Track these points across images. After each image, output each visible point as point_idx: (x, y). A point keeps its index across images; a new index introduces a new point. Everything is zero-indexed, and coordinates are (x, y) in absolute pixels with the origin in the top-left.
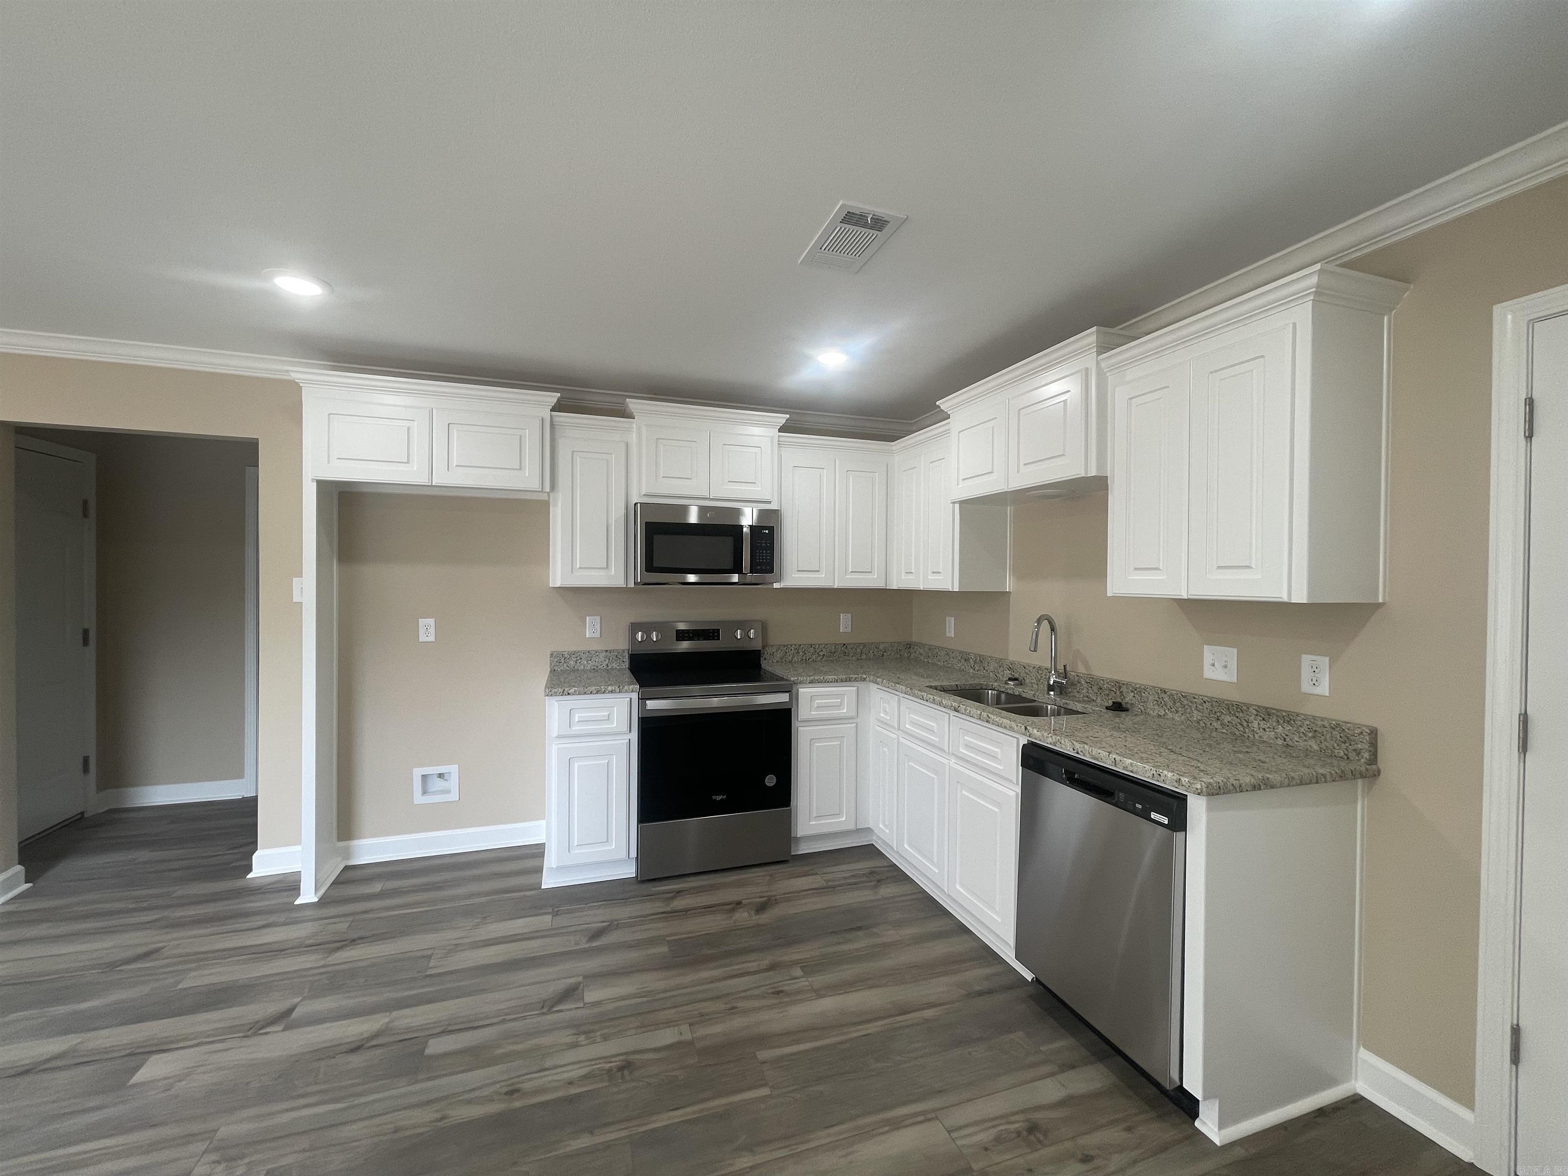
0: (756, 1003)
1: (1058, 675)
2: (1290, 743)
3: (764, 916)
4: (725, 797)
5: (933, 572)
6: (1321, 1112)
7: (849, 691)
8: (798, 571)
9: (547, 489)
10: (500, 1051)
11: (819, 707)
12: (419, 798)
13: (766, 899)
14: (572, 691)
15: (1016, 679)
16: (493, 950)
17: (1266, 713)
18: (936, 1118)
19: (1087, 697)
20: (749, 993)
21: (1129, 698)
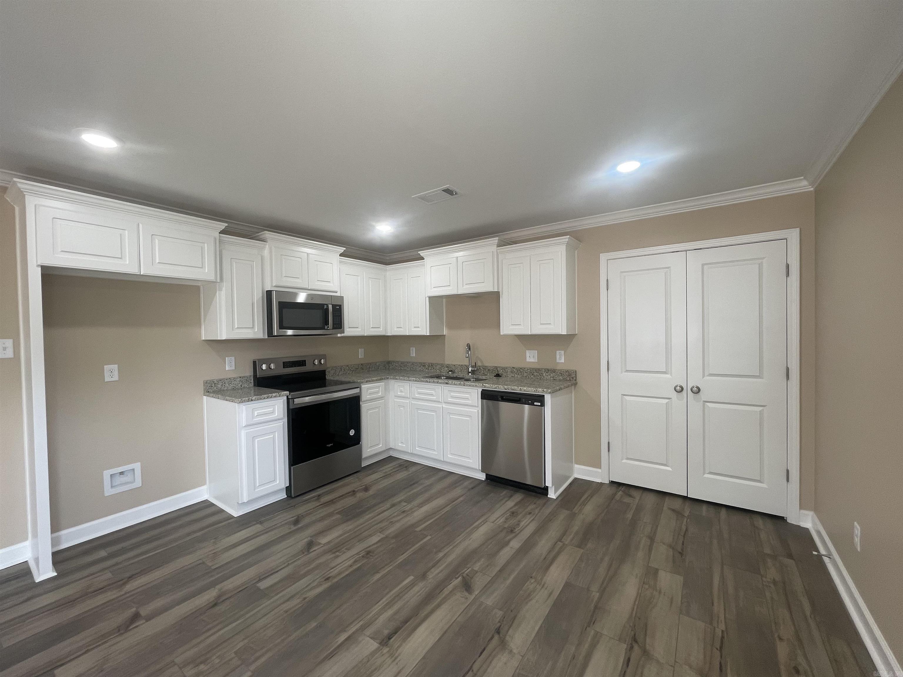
0: (399, 518)
1: (472, 367)
2: (555, 378)
3: (370, 492)
5: (414, 327)
6: (571, 484)
7: (381, 384)
8: (350, 328)
9: (218, 281)
11: (370, 394)
12: (109, 491)
13: (364, 486)
14: (254, 398)
15: (452, 371)
17: (548, 371)
18: (487, 521)
19: (484, 374)
20: (392, 516)
21: (500, 372)
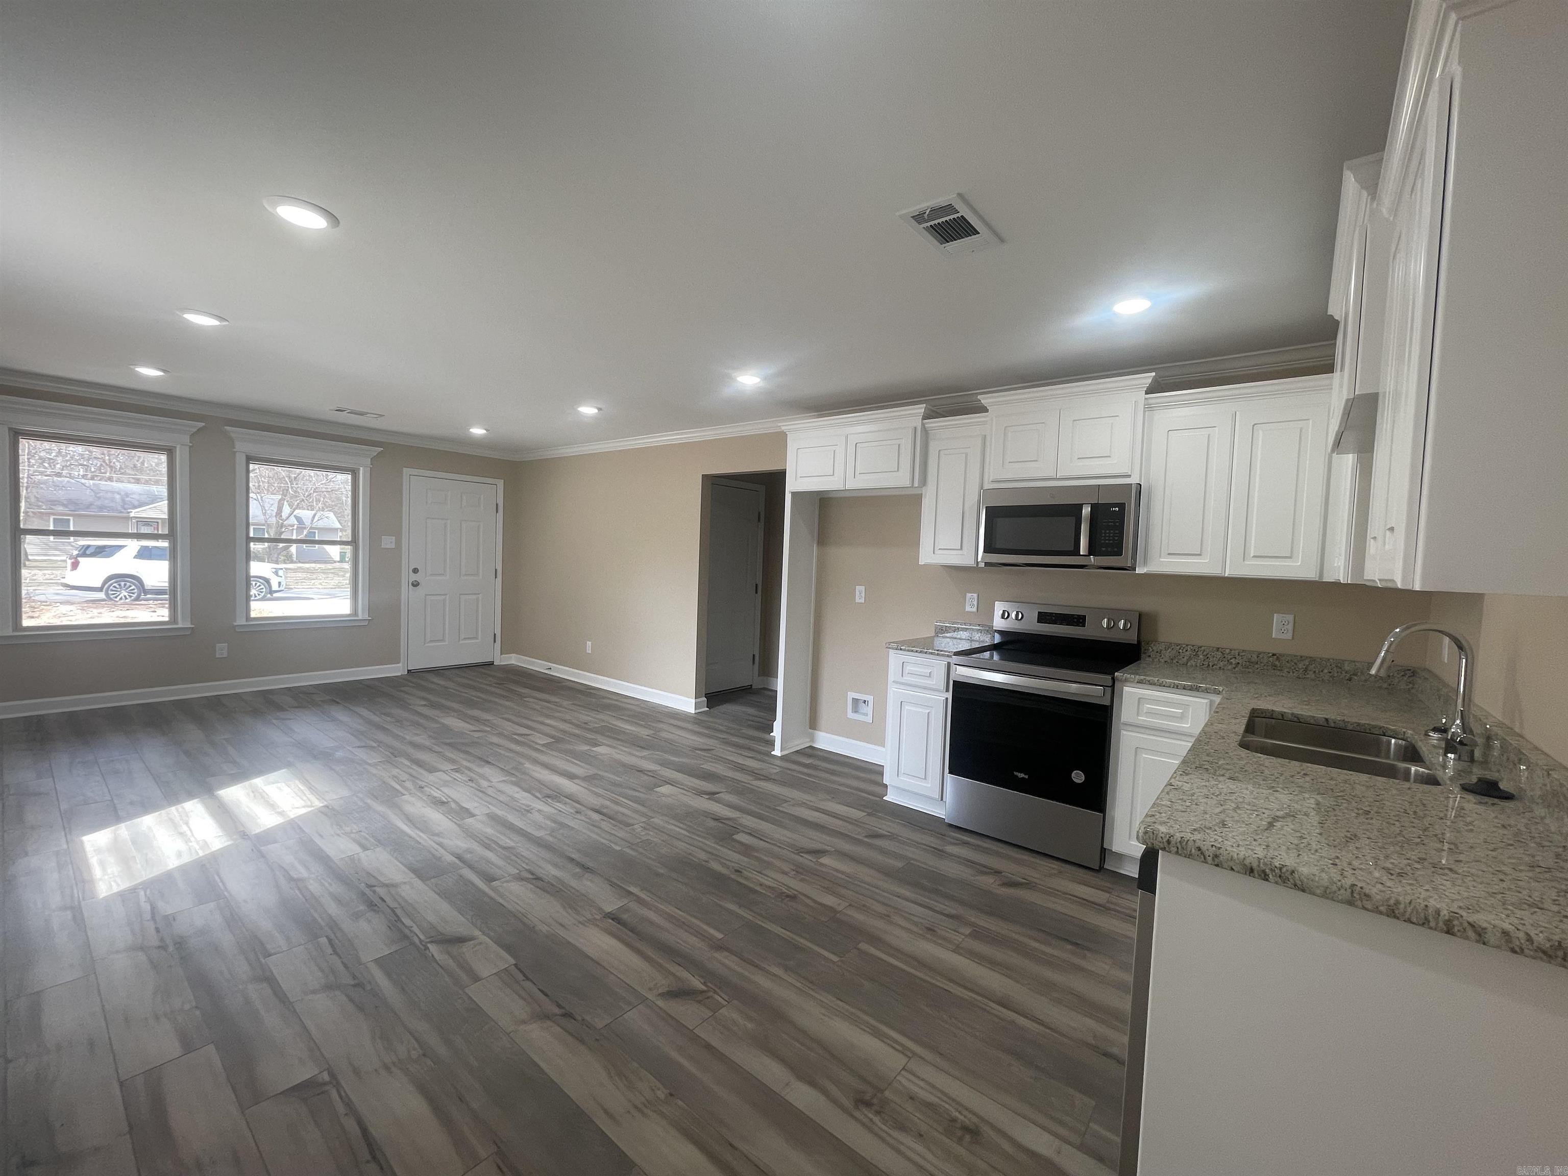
0: (906, 924)
4: (1027, 777)
7: (1195, 702)
8: (1169, 554)
9: (918, 484)
10: (756, 854)
11: (1149, 712)
12: (851, 715)
16: (817, 814)
18: (910, 1058)
20: (910, 916)
